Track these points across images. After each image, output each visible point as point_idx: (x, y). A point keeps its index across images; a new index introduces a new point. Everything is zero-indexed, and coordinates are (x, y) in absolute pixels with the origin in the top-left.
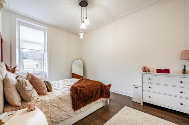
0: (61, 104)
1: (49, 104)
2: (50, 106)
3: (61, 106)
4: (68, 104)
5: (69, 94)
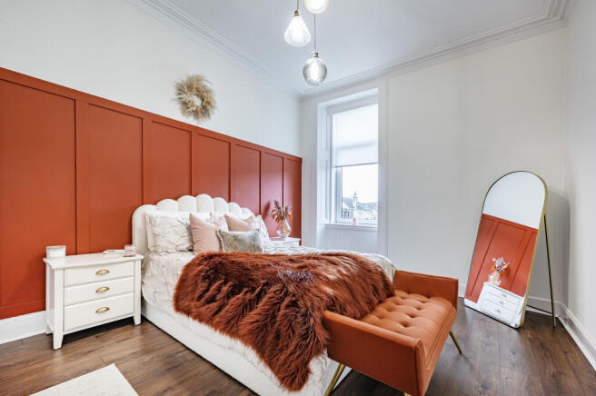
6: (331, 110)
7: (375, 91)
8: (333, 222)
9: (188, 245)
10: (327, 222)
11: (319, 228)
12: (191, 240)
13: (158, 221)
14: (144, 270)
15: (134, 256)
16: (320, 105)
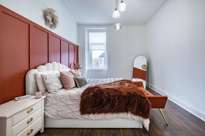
0: (68, 102)
1: (59, 98)
2: (59, 100)
3: (68, 104)
4: (76, 104)
5: (81, 94)
6: (89, 31)
7: (106, 29)
8: (90, 69)
9: (61, 86)
10: (88, 69)
11: (86, 71)
12: (62, 84)
13: (48, 77)
14: (45, 103)
15: (41, 97)
16: (86, 28)
